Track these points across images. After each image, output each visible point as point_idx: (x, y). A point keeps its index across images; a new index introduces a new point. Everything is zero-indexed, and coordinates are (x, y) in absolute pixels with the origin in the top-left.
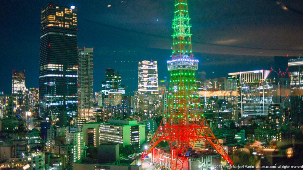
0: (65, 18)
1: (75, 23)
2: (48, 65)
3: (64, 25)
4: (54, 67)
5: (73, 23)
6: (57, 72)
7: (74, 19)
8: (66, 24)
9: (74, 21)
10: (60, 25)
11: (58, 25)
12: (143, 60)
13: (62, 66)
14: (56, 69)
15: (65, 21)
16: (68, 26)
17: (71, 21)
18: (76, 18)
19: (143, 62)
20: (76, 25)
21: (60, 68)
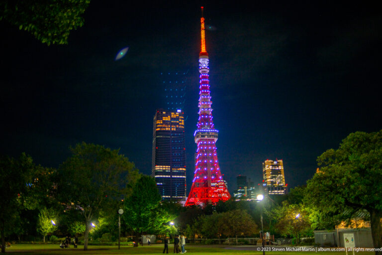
0: (172, 121)
1: (182, 125)
2: (156, 167)
3: (171, 129)
4: (162, 169)
5: (179, 125)
6: (164, 173)
7: (181, 122)
8: (173, 127)
9: (180, 123)
10: (167, 129)
11: (164, 129)
12: (266, 160)
13: (169, 167)
14: (163, 170)
15: (172, 124)
16: (175, 129)
17: (178, 124)
18: (183, 121)
19: (266, 162)
20: (183, 127)
21: (167, 169)
